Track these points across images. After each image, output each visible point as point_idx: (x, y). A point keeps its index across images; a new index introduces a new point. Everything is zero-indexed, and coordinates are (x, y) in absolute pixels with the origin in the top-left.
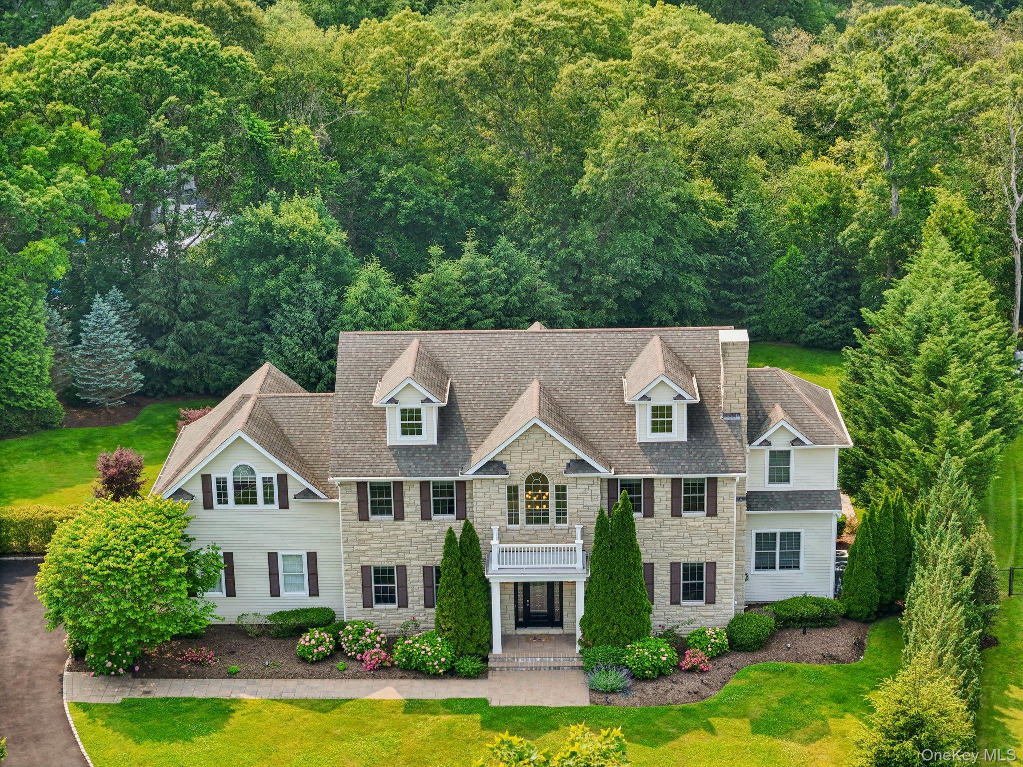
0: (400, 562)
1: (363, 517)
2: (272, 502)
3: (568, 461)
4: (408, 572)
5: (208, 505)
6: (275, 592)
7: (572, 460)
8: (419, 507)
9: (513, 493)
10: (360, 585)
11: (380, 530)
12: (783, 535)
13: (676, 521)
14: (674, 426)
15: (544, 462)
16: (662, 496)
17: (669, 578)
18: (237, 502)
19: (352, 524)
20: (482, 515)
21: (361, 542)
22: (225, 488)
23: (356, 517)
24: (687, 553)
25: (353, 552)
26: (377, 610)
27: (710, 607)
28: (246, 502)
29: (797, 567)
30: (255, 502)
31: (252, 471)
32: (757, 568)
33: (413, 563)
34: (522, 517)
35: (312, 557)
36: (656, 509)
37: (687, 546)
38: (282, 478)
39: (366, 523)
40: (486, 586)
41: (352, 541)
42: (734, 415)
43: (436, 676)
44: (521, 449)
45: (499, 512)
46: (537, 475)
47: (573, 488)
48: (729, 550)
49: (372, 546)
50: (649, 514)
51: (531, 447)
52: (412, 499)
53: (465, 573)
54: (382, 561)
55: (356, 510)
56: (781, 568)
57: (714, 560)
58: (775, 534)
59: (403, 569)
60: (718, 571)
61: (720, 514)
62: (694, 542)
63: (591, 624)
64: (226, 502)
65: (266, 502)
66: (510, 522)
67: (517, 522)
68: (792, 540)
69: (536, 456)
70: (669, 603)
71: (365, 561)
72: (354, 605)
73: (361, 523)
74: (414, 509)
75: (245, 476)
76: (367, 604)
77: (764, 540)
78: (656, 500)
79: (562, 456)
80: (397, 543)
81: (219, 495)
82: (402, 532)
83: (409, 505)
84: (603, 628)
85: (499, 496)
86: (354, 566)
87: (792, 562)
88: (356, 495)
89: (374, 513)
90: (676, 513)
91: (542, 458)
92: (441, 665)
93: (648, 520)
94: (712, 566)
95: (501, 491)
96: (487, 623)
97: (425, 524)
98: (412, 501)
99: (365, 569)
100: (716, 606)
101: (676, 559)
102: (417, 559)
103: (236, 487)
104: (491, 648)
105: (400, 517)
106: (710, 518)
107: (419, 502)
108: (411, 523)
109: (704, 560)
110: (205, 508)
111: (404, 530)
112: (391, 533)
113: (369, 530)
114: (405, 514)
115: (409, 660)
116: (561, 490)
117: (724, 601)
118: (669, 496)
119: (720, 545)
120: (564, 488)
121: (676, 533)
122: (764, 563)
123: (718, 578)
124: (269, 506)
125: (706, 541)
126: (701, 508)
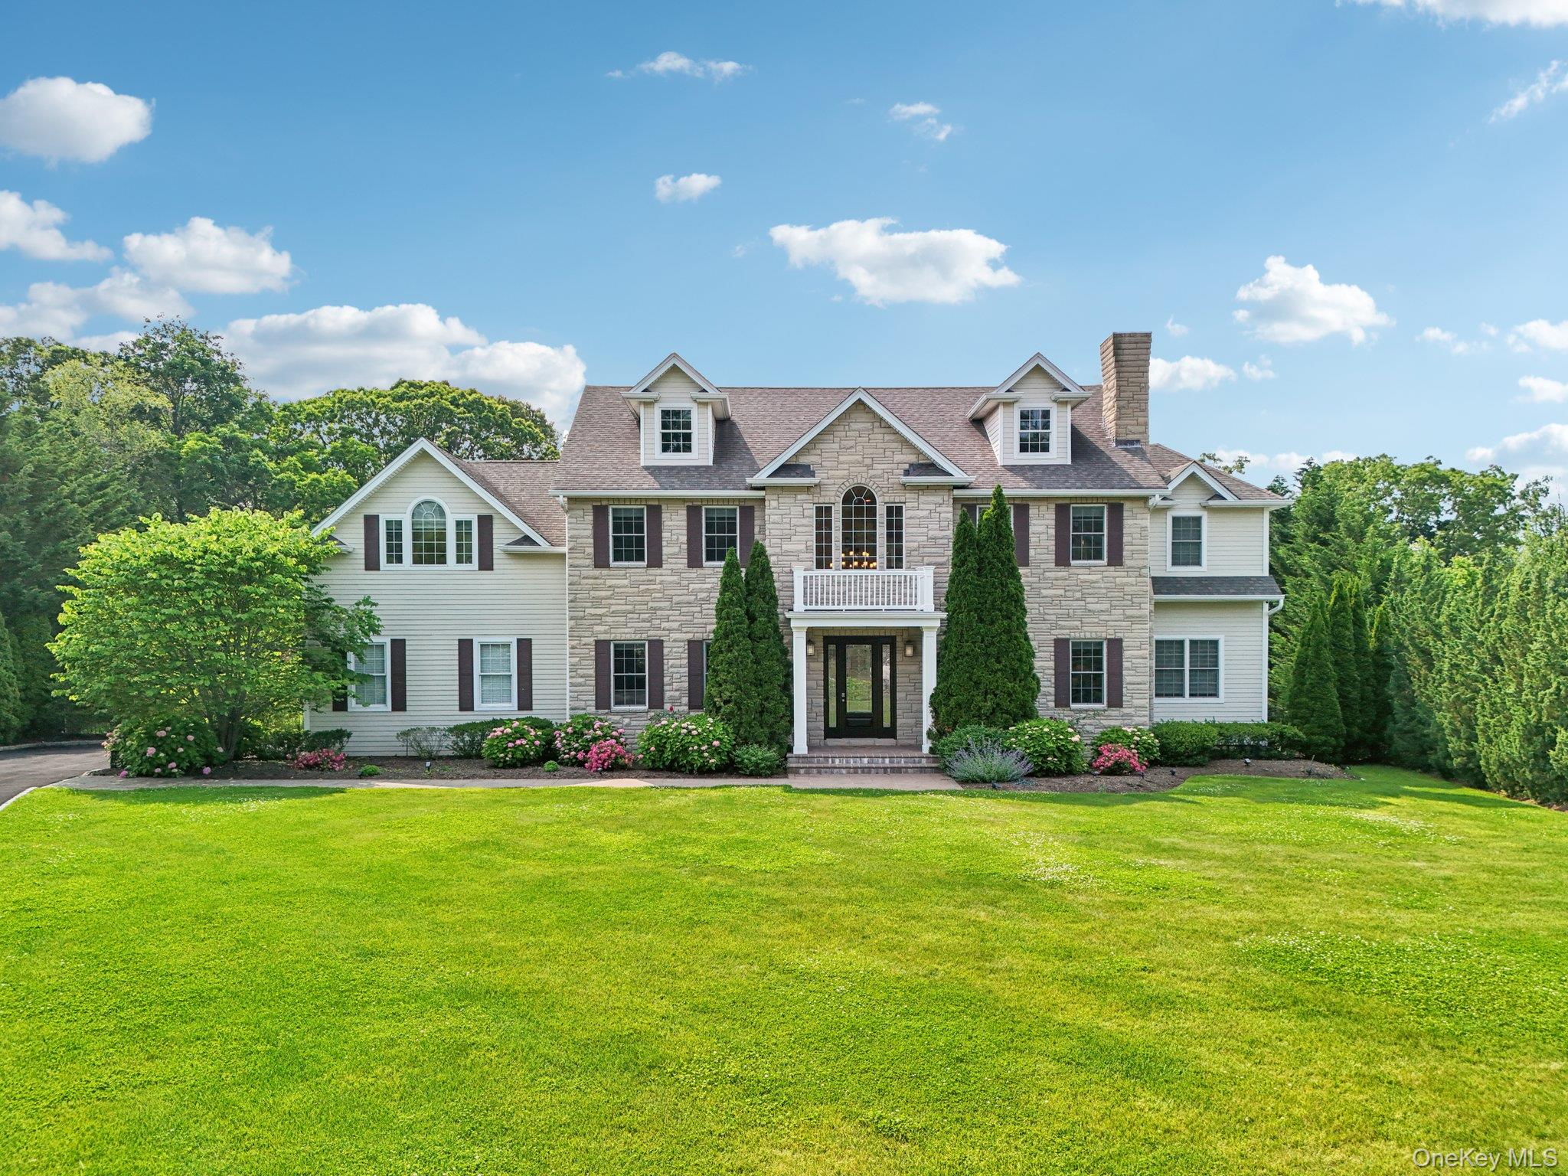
0: (654, 634)
1: (600, 562)
2: (469, 560)
3: (907, 466)
4: (666, 651)
5: (372, 564)
6: (466, 704)
7: (911, 465)
8: (685, 546)
9: (823, 512)
10: (592, 672)
11: (626, 582)
12: (1193, 643)
13: (1062, 573)
14: (1053, 443)
15: (870, 467)
16: (1042, 531)
17: (1052, 664)
18: (417, 560)
19: (585, 573)
20: (778, 550)
21: (596, 602)
22: (399, 536)
23: (590, 562)
24: (1078, 623)
25: (582, 618)
26: (618, 713)
27: (1114, 712)
28: (430, 561)
29: (1215, 695)
30: (442, 560)
31: (441, 512)
32: (1158, 695)
33: (674, 636)
34: (837, 554)
35: (525, 646)
36: (1032, 552)
37: (1079, 612)
38: (486, 522)
39: (605, 572)
41: (583, 600)
42: (1132, 442)
43: (705, 772)
44: (836, 446)
45: (803, 547)
46: (859, 490)
47: (912, 509)
48: (1142, 619)
49: (613, 608)
50: (1023, 561)
51: (852, 443)
54: (626, 634)
55: (591, 550)
56: (1191, 695)
57: (1119, 635)
58: (1181, 643)
59: (657, 645)
60: (1126, 654)
61: (1127, 562)
62: (1090, 607)
64: (399, 560)
65: (459, 561)
66: (819, 565)
67: (829, 565)
68: (1207, 651)
69: (859, 458)
70: (1052, 704)
71: (601, 632)
72: (582, 704)
73: (597, 572)
74: (676, 550)
75: (429, 518)
76: (602, 703)
77: (1167, 653)
78: (1033, 539)
80: (651, 604)
81: (389, 548)
82: (658, 587)
83: (670, 543)
84: (970, 701)
85: (805, 521)
86: (585, 640)
87: (1206, 685)
88: (591, 527)
89: (618, 557)
90: (1062, 560)
91: (868, 461)
92: (716, 751)
93: (1021, 571)
94: (1116, 645)
95: (807, 513)
97: (694, 573)
98: (675, 537)
99: (601, 646)
100: (1125, 711)
101: (1063, 634)
102: (679, 630)
103: (416, 536)
104: (792, 745)
105: (656, 562)
106: (1112, 568)
107: (684, 539)
108: (673, 572)
109: (1104, 635)
110: (367, 568)
111: (661, 583)
112: (642, 587)
113: (609, 582)
114: (664, 557)
115: (661, 748)
116: (895, 513)
117: (1136, 702)
118: (1052, 532)
119: (1129, 612)
120: (899, 510)
121: (1061, 592)
122: (1167, 686)
123: (1125, 664)
124: (464, 566)
125: (1105, 606)
126: (1098, 556)
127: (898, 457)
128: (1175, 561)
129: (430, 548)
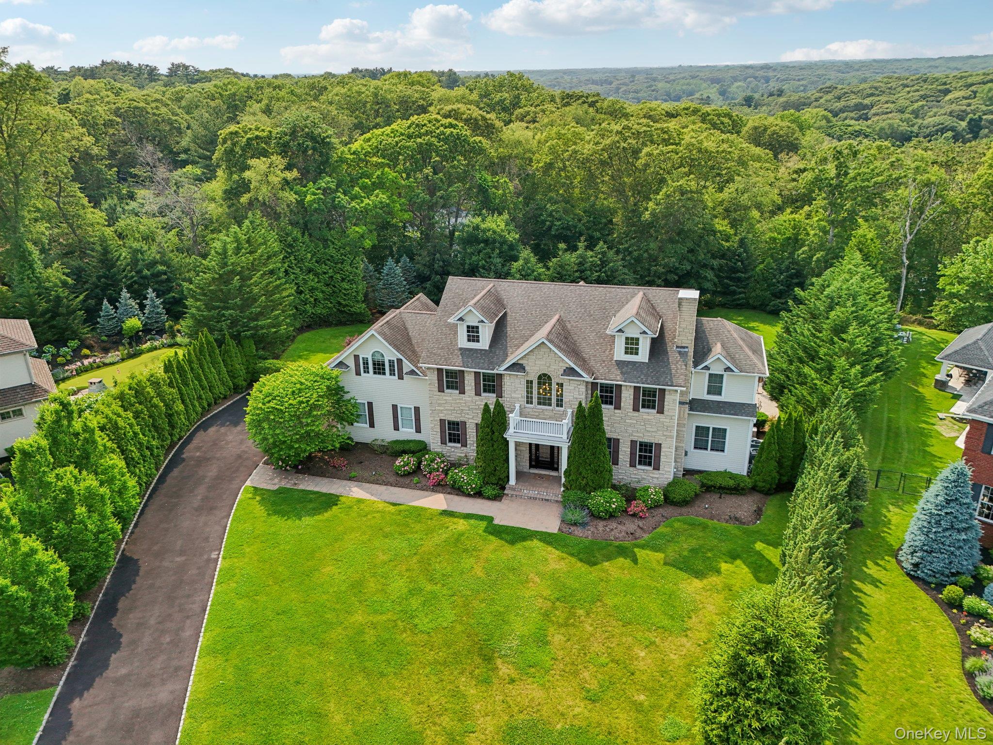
0: (462, 419)
1: (441, 390)
2: (394, 375)
3: (565, 369)
4: (467, 426)
6: (396, 428)
7: (567, 367)
8: (474, 387)
9: (530, 383)
10: (439, 430)
11: (451, 398)
12: (714, 429)
13: (636, 414)
14: (640, 351)
15: (549, 367)
16: (627, 397)
17: (629, 450)
18: (375, 373)
19: (434, 393)
21: (440, 405)
22: (367, 364)
23: (437, 389)
24: (642, 435)
25: (435, 410)
26: (449, 446)
27: (656, 471)
28: (379, 373)
29: (723, 451)
30: (384, 374)
31: (383, 356)
32: (695, 448)
33: (470, 421)
34: (535, 400)
35: (417, 410)
36: (622, 404)
37: (642, 431)
38: (400, 361)
39: (443, 394)
40: (507, 443)
41: (435, 404)
42: (684, 347)
43: (469, 495)
44: (534, 357)
45: (520, 396)
46: (545, 375)
47: (567, 386)
48: (671, 437)
49: (446, 408)
50: (618, 407)
51: (541, 356)
52: (469, 382)
53: (493, 433)
54: (452, 418)
55: (437, 385)
56: (711, 450)
57: (660, 442)
58: (709, 428)
59: (464, 423)
60: (663, 450)
61: (665, 412)
62: (647, 429)
63: (570, 475)
64: (368, 372)
65: (391, 374)
66: (527, 403)
67: (532, 403)
68: (721, 433)
69: (544, 363)
70: (629, 465)
71: (442, 416)
72: (436, 441)
73: (440, 393)
74: (471, 388)
75: (378, 358)
76: (443, 442)
77: (701, 431)
78: (623, 399)
79: (561, 364)
80: (461, 408)
81: (364, 368)
82: (463, 401)
83: (468, 385)
84: (577, 479)
85: (521, 386)
86: (436, 419)
87: (719, 447)
88: (437, 376)
89: (448, 388)
90: (636, 409)
91: (548, 365)
92: (472, 489)
93: (617, 411)
94: (659, 446)
95: (522, 383)
96: (506, 465)
97: (478, 398)
99: (442, 421)
100: (660, 472)
101: (635, 439)
102: (472, 418)
103: (374, 364)
104: (508, 480)
105: (462, 392)
106: (659, 414)
107: (474, 384)
108: (469, 396)
109: (653, 441)
110: (356, 374)
111: (465, 400)
112: (457, 401)
113: (444, 398)
114: (466, 391)
115: (454, 482)
116: (561, 385)
117: (666, 469)
118: (632, 397)
119: (665, 433)
121: (635, 422)
122: (700, 445)
123: (662, 454)
124: (392, 377)
125: (655, 429)
126: (654, 407)
128: (709, 393)
129: (379, 369)
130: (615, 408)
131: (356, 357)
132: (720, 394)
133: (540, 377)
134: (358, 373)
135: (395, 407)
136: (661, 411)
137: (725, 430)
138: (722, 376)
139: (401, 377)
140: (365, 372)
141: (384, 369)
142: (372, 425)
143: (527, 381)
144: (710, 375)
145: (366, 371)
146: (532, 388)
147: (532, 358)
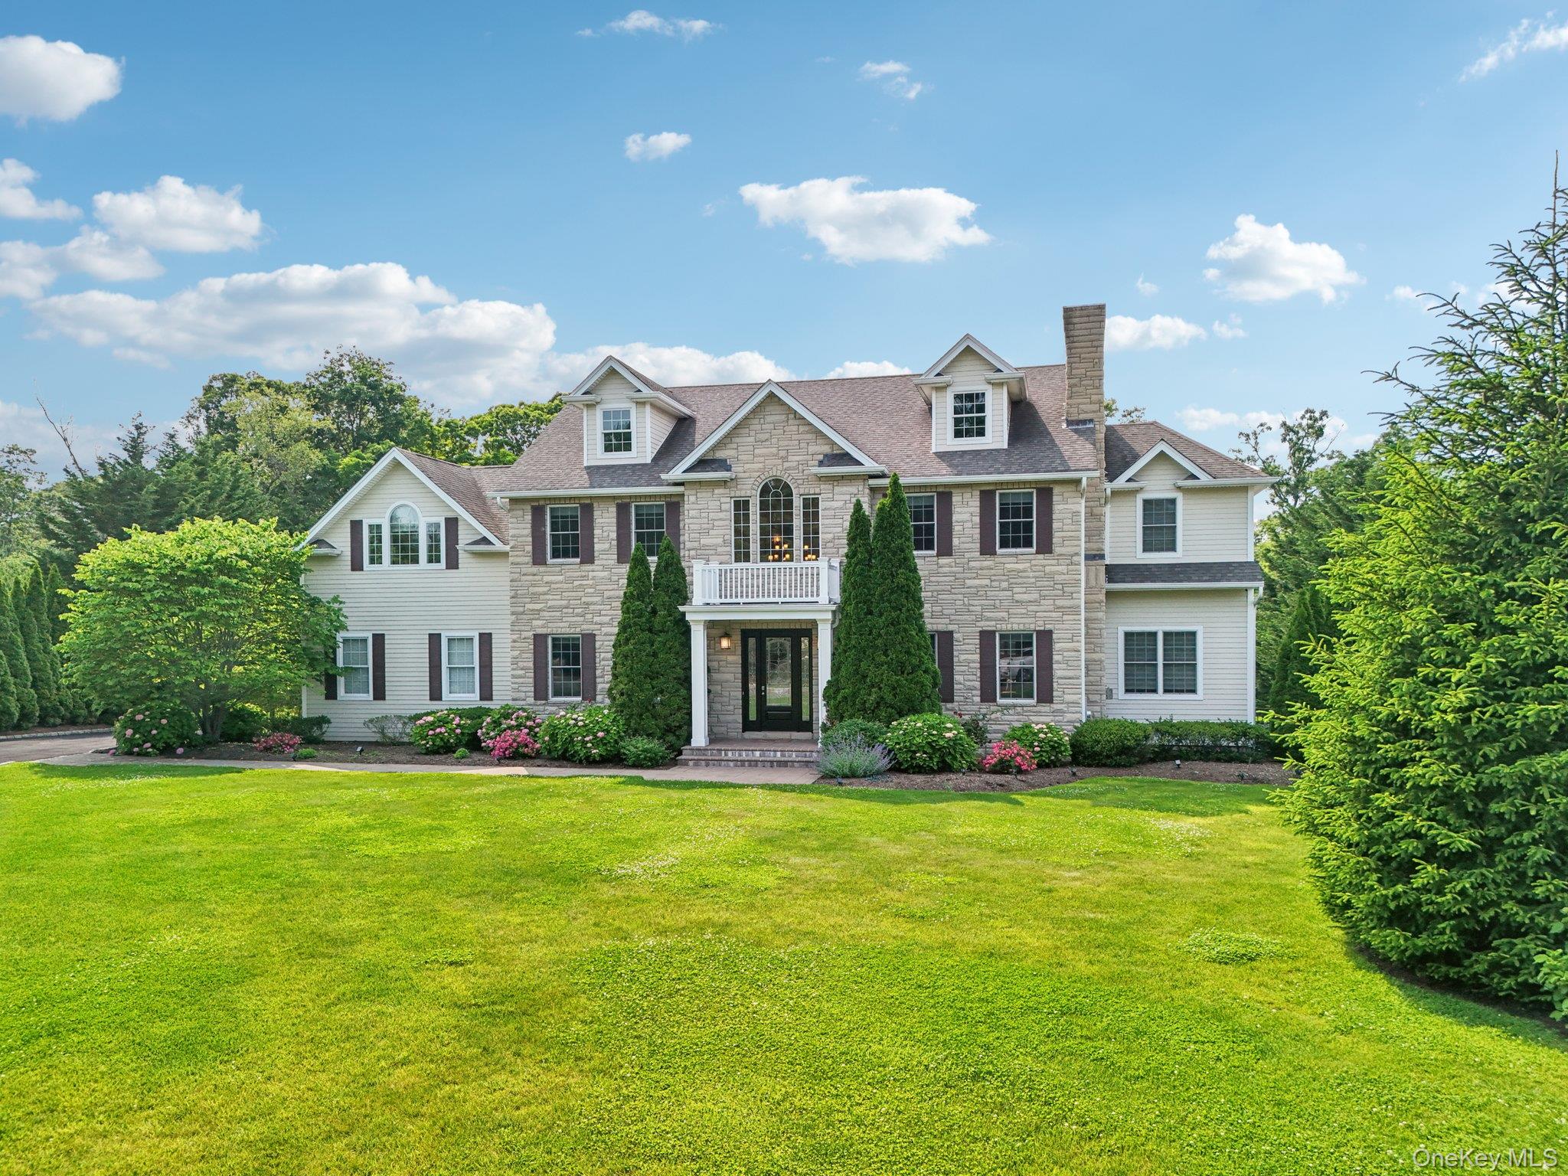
0: (587, 628)
1: (538, 559)
2: (438, 561)
3: (821, 457)
4: (598, 644)
6: (435, 694)
7: (826, 456)
8: (615, 543)
9: (741, 506)
10: (531, 665)
11: (561, 578)
12: (1166, 634)
13: (988, 561)
14: (988, 429)
15: (785, 459)
16: (966, 514)
17: (977, 657)
18: (395, 561)
19: (524, 570)
20: (696, 544)
21: (535, 597)
22: (380, 540)
23: (529, 559)
24: (1005, 615)
25: (523, 613)
26: (554, 704)
27: (1045, 708)
28: (405, 561)
29: (1194, 691)
30: (416, 560)
31: (415, 516)
32: (1127, 691)
33: (605, 630)
34: (755, 548)
35: (486, 639)
36: (955, 541)
37: (1006, 603)
38: (452, 523)
39: (542, 569)
41: (524, 596)
42: (1084, 422)
43: (591, 763)
44: (752, 439)
45: (720, 541)
46: (778, 481)
47: (827, 500)
48: (1075, 610)
49: (550, 603)
50: (946, 550)
51: (767, 436)
52: (605, 530)
53: (654, 612)
54: (564, 629)
55: (529, 548)
56: (1166, 691)
57: (1048, 627)
58: (1154, 634)
59: (590, 638)
60: (1057, 646)
61: (1057, 550)
62: (1017, 597)
64: (380, 562)
65: (430, 561)
66: (738, 558)
67: (747, 559)
68: (1183, 643)
69: (774, 450)
70: (978, 699)
71: (540, 626)
72: (522, 695)
73: (535, 569)
74: (607, 546)
75: (404, 522)
76: (540, 694)
77: (1138, 644)
78: (957, 528)
80: (583, 599)
81: (372, 550)
82: (590, 582)
83: (602, 540)
84: (856, 695)
85: (722, 515)
86: (524, 634)
87: (1183, 680)
88: (529, 526)
89: (556, 554)
90: (987, 549)
91: (783, 453)
93: (944, 561)
94: (1046, 637)
95: (724, 507)
97: (623, 569)
98: (605, 534)
99: (539, 639)
100: (1055, 706)
101: (989, 626)
102: (610, 623)
103: (394, 539)
105: (589, 559)
106: (1041, 556)
107: (614, 535)
108: (605, 568)
109: (1032, 627)
110: (353, 569)
111: (593, 578)
112: (576, 583)
113: (546, 579)
114: (596, 554)
116: (811, 505)
117: (1068, 698)
118: (977, 519)
119: (1059, 603)
120: (815, 502)
121: (987, 582)
122: (1138, 681)
123: (1056, 658)
124: (434, 566)
125: (1036, 596)
126: (1028, 543)
127: (812, 449)
128: (1147, 547)
129: (404, 549)
130: (939, 555)
131: (356, 526)
132: (1172, 547)
133: (765, 491)
134: (357, 566)
135: (434, 639)
136: (1045, 548)
137: (1193, 634)
138: (1173, 501)
139: (453, 564)
140: (372, 561)
141: (416, 549)
142: (380, 694)
143: (737, 504)
144: (1147, 503)
145: (376, 559)
146: (747, 517)
147: (746, 440)
